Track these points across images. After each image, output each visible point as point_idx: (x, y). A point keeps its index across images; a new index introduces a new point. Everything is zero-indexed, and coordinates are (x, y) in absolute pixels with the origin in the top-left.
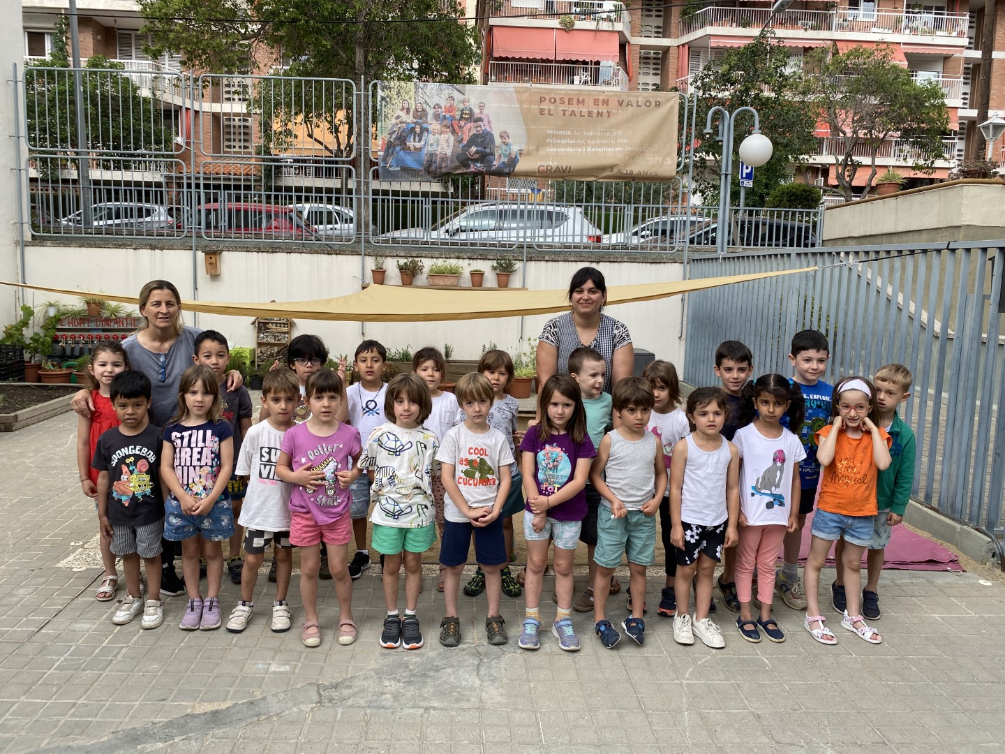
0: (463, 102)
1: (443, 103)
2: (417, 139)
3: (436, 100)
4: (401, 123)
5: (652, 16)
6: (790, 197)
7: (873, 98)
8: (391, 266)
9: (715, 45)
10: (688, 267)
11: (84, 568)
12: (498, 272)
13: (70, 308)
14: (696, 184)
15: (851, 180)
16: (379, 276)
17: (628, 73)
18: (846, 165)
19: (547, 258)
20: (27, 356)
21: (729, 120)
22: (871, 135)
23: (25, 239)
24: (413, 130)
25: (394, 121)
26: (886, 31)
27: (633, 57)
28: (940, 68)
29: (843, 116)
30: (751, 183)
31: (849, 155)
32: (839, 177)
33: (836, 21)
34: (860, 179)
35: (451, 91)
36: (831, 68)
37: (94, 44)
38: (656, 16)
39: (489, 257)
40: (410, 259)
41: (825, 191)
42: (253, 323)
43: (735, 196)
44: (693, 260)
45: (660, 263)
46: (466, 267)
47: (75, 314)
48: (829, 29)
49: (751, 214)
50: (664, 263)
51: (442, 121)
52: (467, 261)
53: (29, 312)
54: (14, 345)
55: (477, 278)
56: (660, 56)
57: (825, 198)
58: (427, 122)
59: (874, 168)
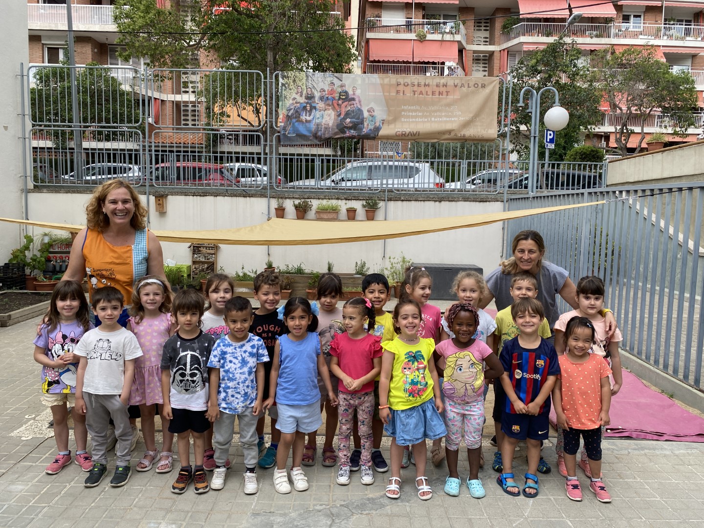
0: (342, 86)
1: (326, 88)
2: (308, 114)
3: (321, 85)
4: (296, 103)
5: (481, 30)
6: (582, 156)
7: (641, 84)
8: (289, 205)
9: (526, 50)
10: (507, 205)
11: (30, 437)
12: (367, 209)
13: (59, 237)
14: (513, 145)
15: (627, 143)
16: (280, 212)
17: (464, 70)
18: (622, 132)
19: (402, 198)
20: (28, 271)
21: (536, 97)
22: (640, 110)
23: (28, 188)
24: (305, 108)
25: (291, 102)
26: (650, 37)
27: (468, 59)
28: (689, 62)
29: (620, 97)
30: (553, 145)
31: (625, 125)
32: (618, 141)
33: (613, 31)
34: (633, 143)
35: (332, 79)
36: (611, 63)
37: (92, 55)
38: (485, 30)
39: (360, 198)
40: (303, 200)
41: (607, 151)
42: (190, 247)
43: (542, 155)
44: (511, 199)
45: (486, 201)
46: (343, 206)
47: (62, 240)
48: (609, 37)
49: (553, 167)
50: (489, 201)
51: (326, 101)
52: (344, 201)
53: (30, 240)
54: (18, 264)
55: (351, 214)
56: (487, 58)
57: (607, 156)
58: (315, 102)
59: (644, 135)
